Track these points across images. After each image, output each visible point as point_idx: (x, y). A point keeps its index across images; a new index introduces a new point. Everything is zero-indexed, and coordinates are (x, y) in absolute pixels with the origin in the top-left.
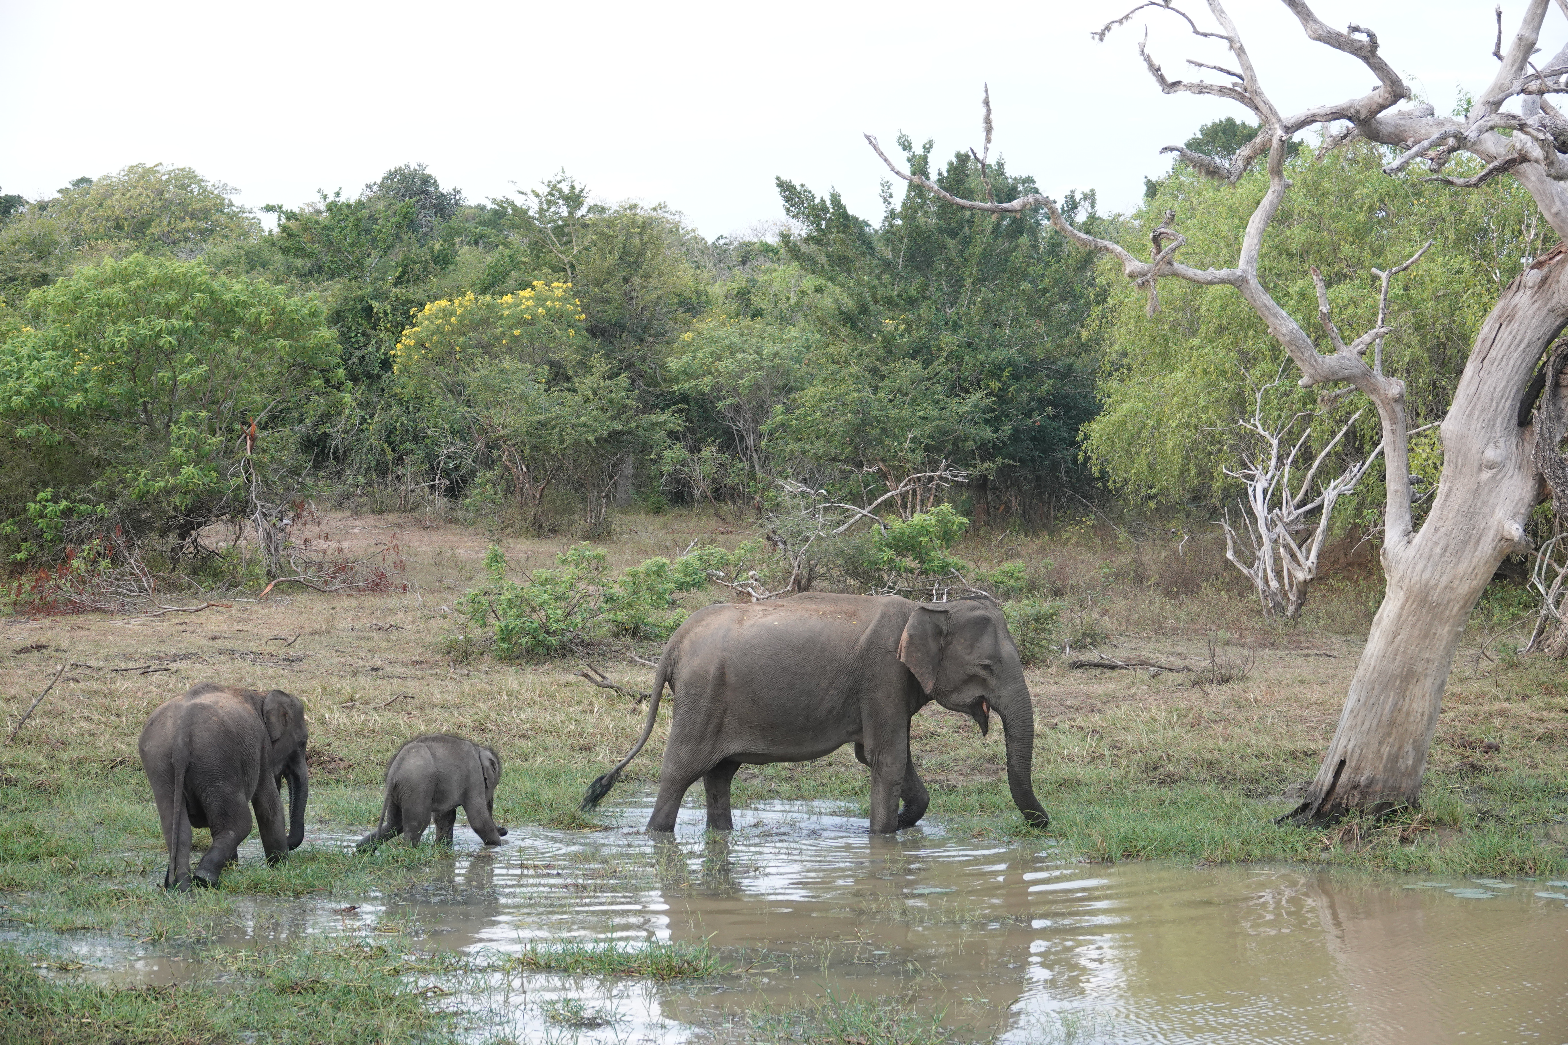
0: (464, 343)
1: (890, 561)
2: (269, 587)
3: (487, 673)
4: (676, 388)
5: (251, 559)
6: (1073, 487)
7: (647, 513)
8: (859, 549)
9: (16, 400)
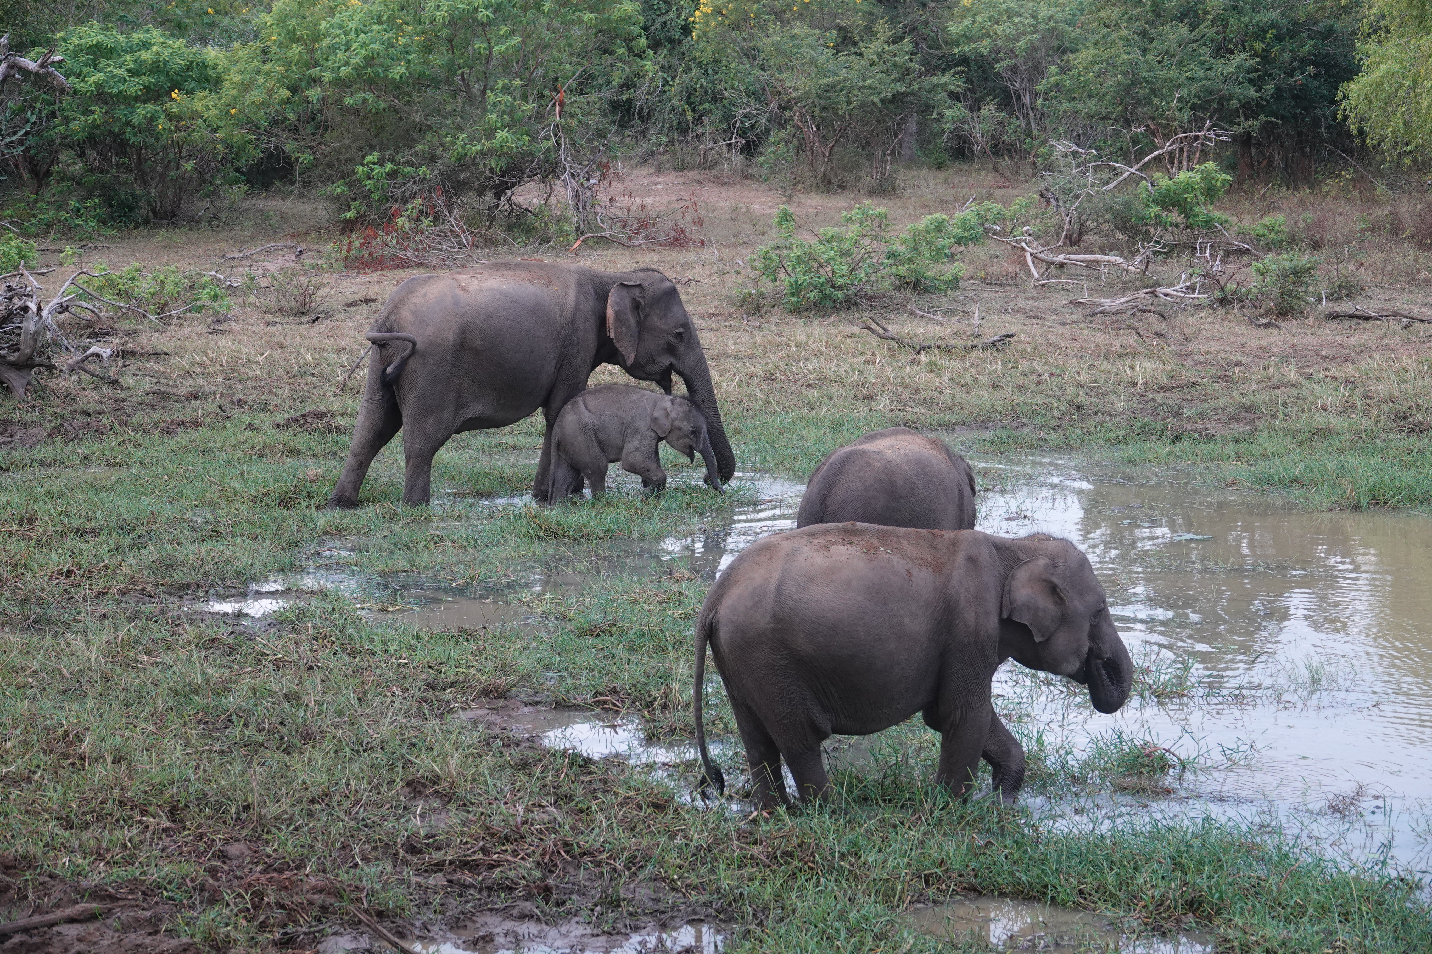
0: (758, 9)
1: (1157, 216)
2: (578, 243)
3: (777, 324)
4: (956, 51)
5: (561, 216)
6: (1333, 142)
7: (930, 169)
8: (1127, 205)
9: (344, 71)
